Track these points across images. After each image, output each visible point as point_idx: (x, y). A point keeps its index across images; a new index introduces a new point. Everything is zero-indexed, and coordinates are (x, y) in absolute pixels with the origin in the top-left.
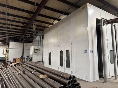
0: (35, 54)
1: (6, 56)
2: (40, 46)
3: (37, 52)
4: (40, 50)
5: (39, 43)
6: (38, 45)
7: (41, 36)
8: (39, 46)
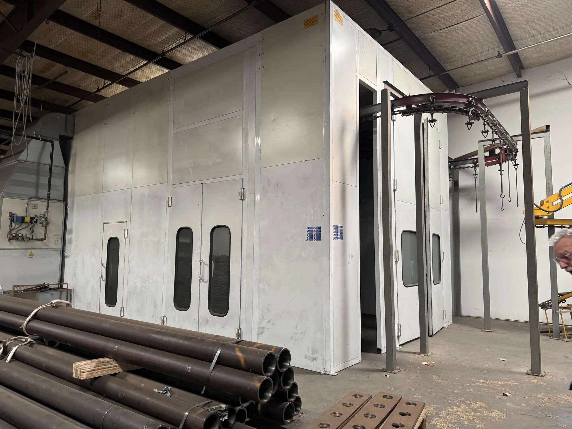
0: (15, 244)
2: (48, 199)
3: (25, 232)
4: (46, 224)
5: (44, 180)
6: (32, 192)
7: (57, 144)
8: (37, 198)
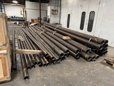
0: (53, 15)
1: (24, 17)
2: (58, 6)
4: (57, 11)
6: (55, 5)
